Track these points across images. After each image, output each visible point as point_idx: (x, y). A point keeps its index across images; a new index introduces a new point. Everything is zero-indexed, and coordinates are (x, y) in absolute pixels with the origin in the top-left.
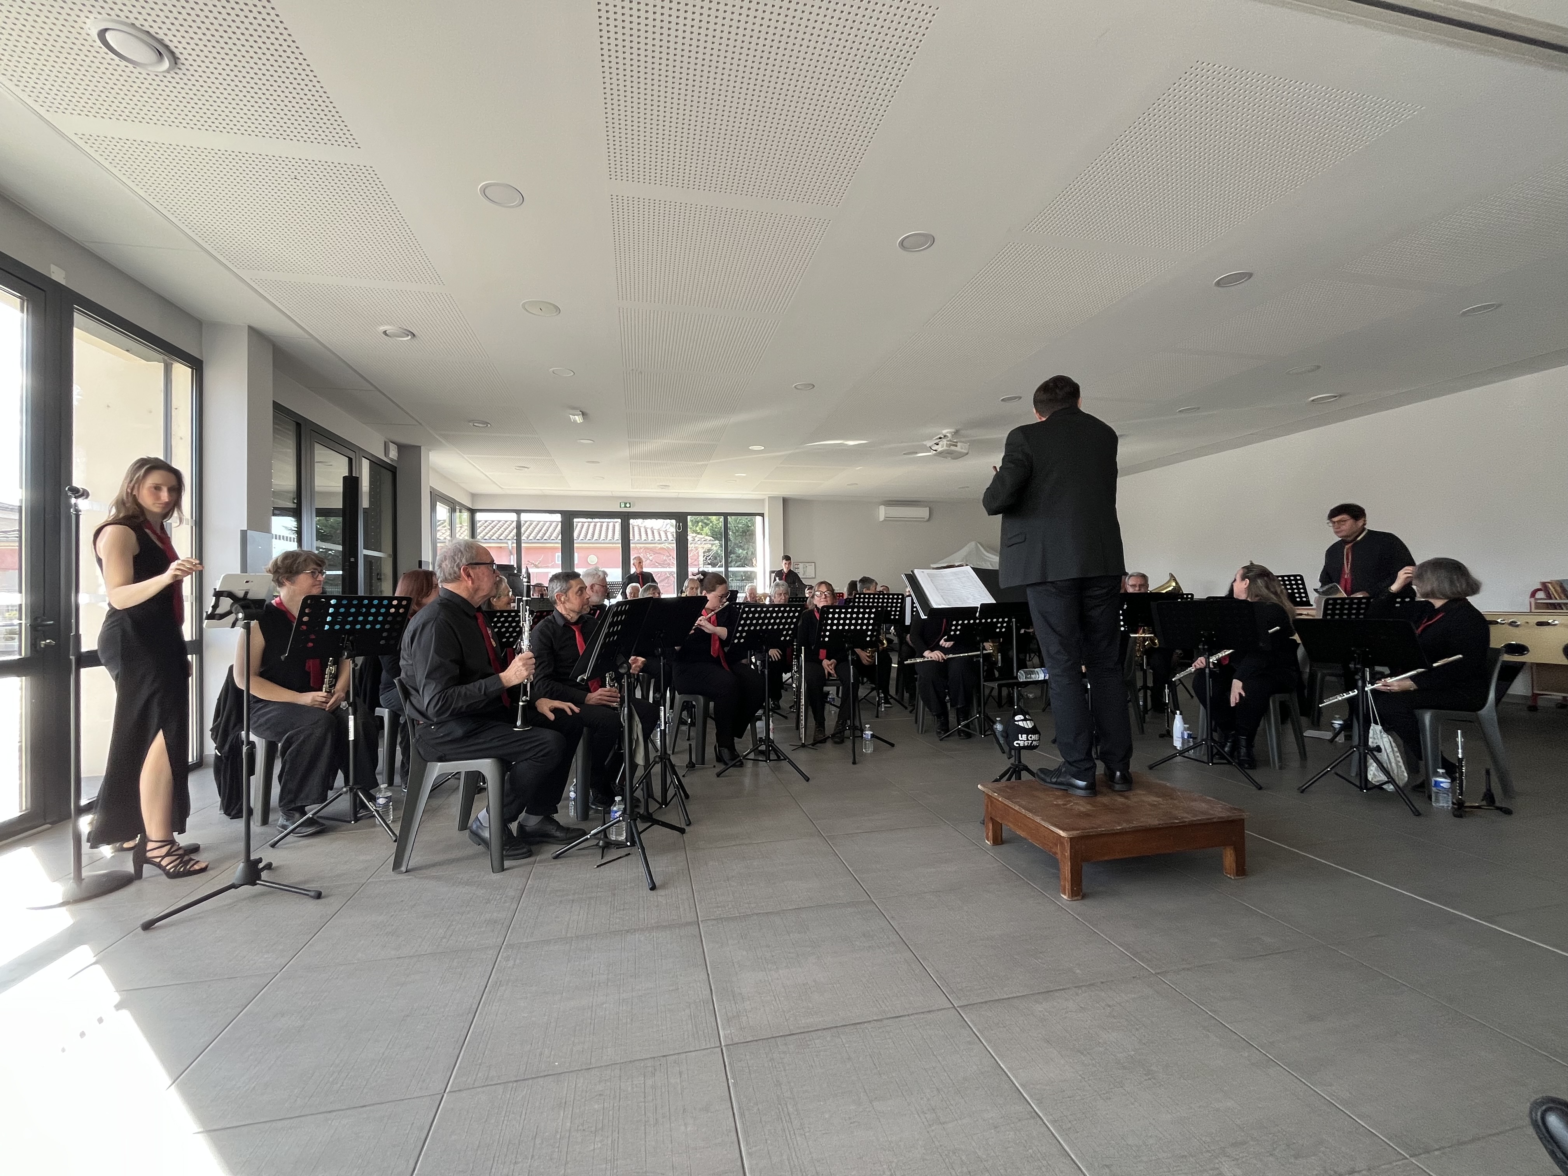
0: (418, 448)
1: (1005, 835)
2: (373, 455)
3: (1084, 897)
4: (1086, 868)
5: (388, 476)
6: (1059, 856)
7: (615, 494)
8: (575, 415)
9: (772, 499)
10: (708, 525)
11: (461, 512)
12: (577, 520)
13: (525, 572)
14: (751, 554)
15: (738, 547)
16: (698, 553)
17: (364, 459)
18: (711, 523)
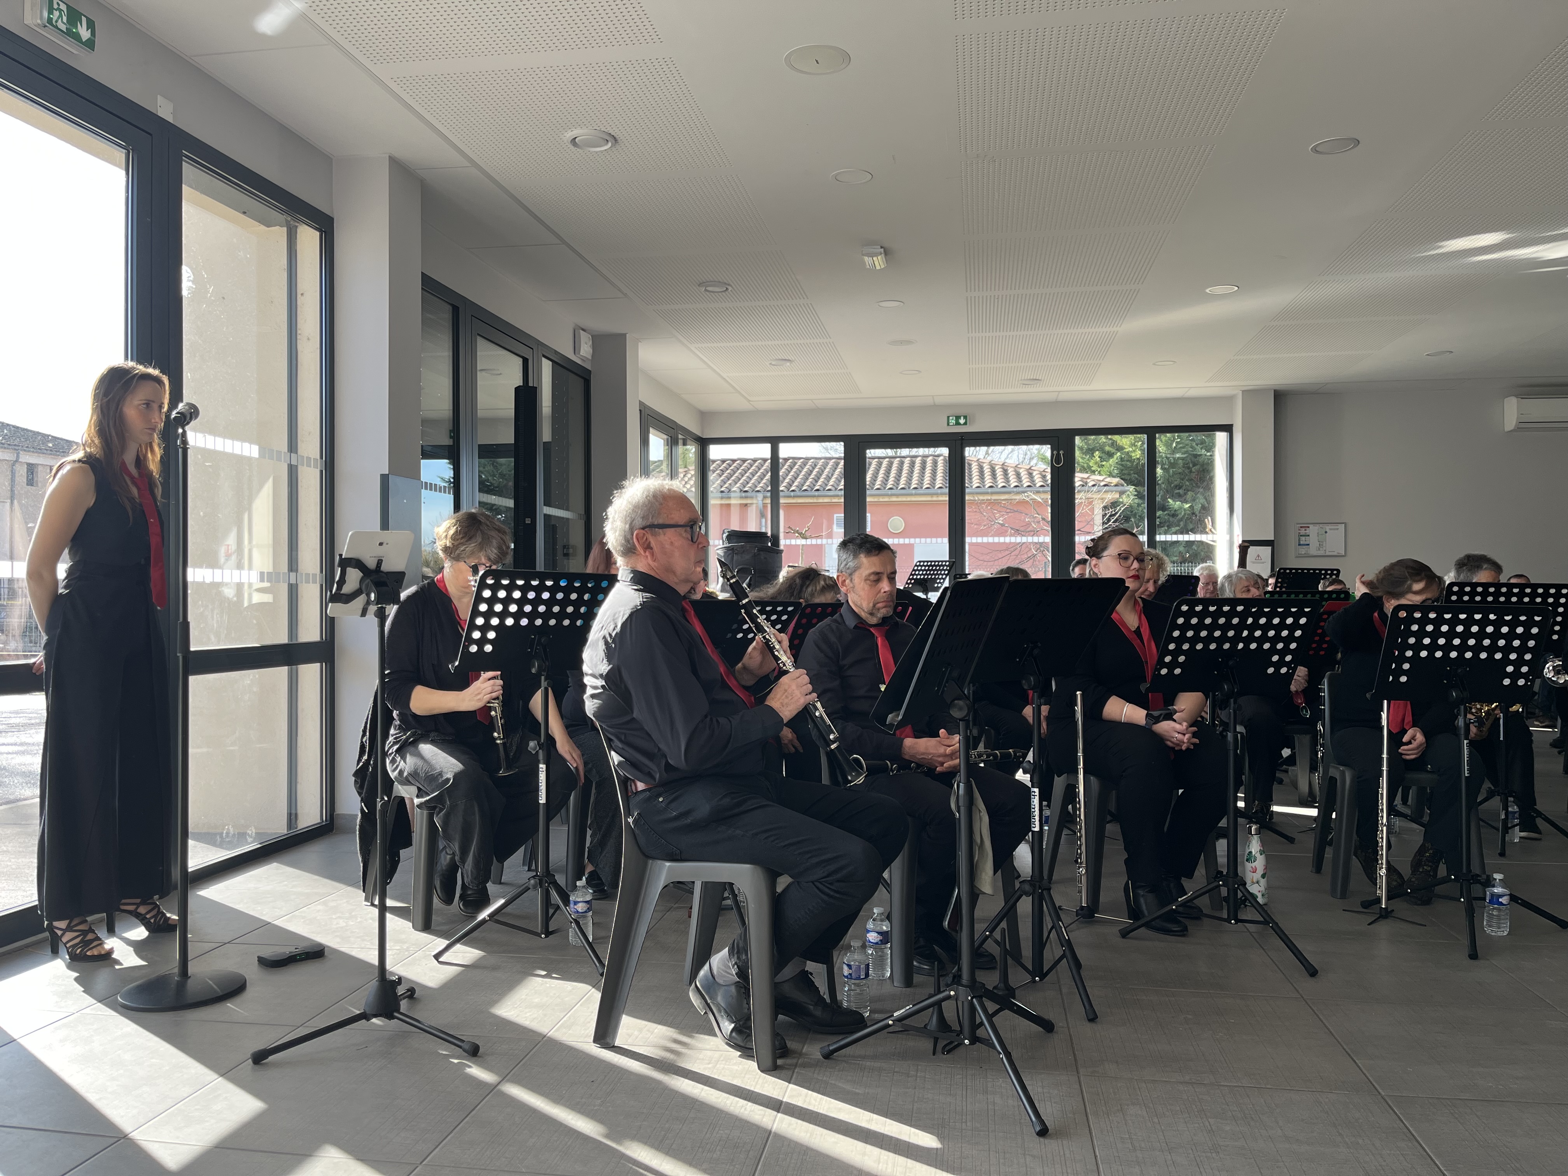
0: (623, 336)
2: (556, 352)
5: (576, 385)
7: (938, 401)
8: (872, 255)
9: (1250, 394)
10: (1110, 455)
11: (685, 444)
12: (871, 453)
13: (785, 545)
14: (1198, 507)
15: (1172, 497)
16: (1092, 510)
17: (544, 359)
18: (1120, 449)
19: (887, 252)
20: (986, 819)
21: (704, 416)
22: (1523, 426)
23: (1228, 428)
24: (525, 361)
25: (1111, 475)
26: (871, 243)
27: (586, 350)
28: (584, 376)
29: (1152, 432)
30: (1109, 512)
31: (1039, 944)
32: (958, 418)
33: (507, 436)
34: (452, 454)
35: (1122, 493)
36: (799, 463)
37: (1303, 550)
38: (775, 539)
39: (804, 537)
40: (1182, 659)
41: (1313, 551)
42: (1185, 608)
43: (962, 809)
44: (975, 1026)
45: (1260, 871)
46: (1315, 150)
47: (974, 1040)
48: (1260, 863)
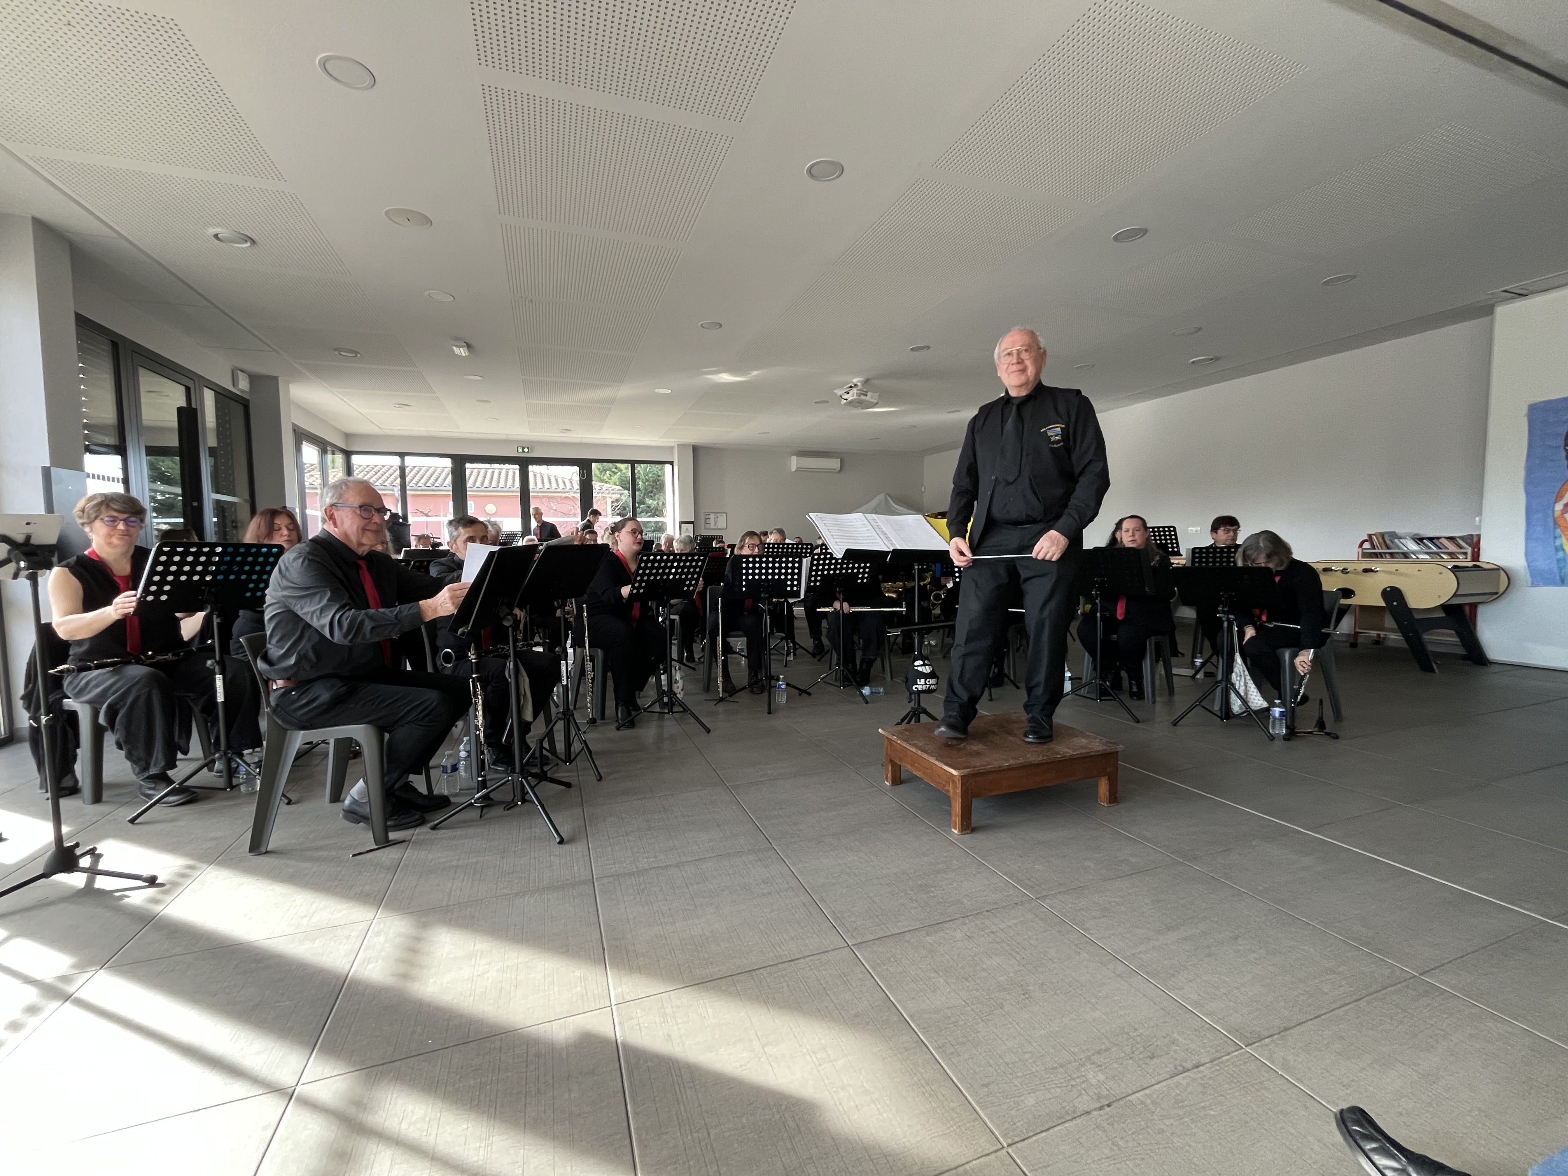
0: (275, 378)
1: (903, 776)
2: (216, 384)
3: (973, 830)
4: (976, 804)
5: (236, 410)
6: (951, 794)
7: (511, 437)
8: (459, 347)
9: (681, 446)
10: (615, 473)
11: (333, 453)
12: (468, 465)
13: (413, 522)
14: (661, 503)
15: (648, 497)
16: (606, 503)
17: (205, 389)
18: (620, 470)
19: (469, 346)
20: (527, 680)
21: (348, 436)
22: (799, 470)
23: (671, 463)
24: (188, 390)
25: (615, 484)
26: (457, 339)
27: (243, 384)
28: (245, 404)
29: (633, 463)
30: (615, 504)
31: (568, 744)
32: (523, 448)
33: (173, 441)
34: (120, 449)
35: (621, 494)
36: (424, 469)
37: (708, 526)
38: (405, 517)
39: (427, 515)
40: (643, 584)
41: (712, 526)
42: (645, 558)
43: (512, 677)
44: (524, 793)
45: (681, 688)
46: (701, 325)
47: (524, 801)
48: (680, 684)
